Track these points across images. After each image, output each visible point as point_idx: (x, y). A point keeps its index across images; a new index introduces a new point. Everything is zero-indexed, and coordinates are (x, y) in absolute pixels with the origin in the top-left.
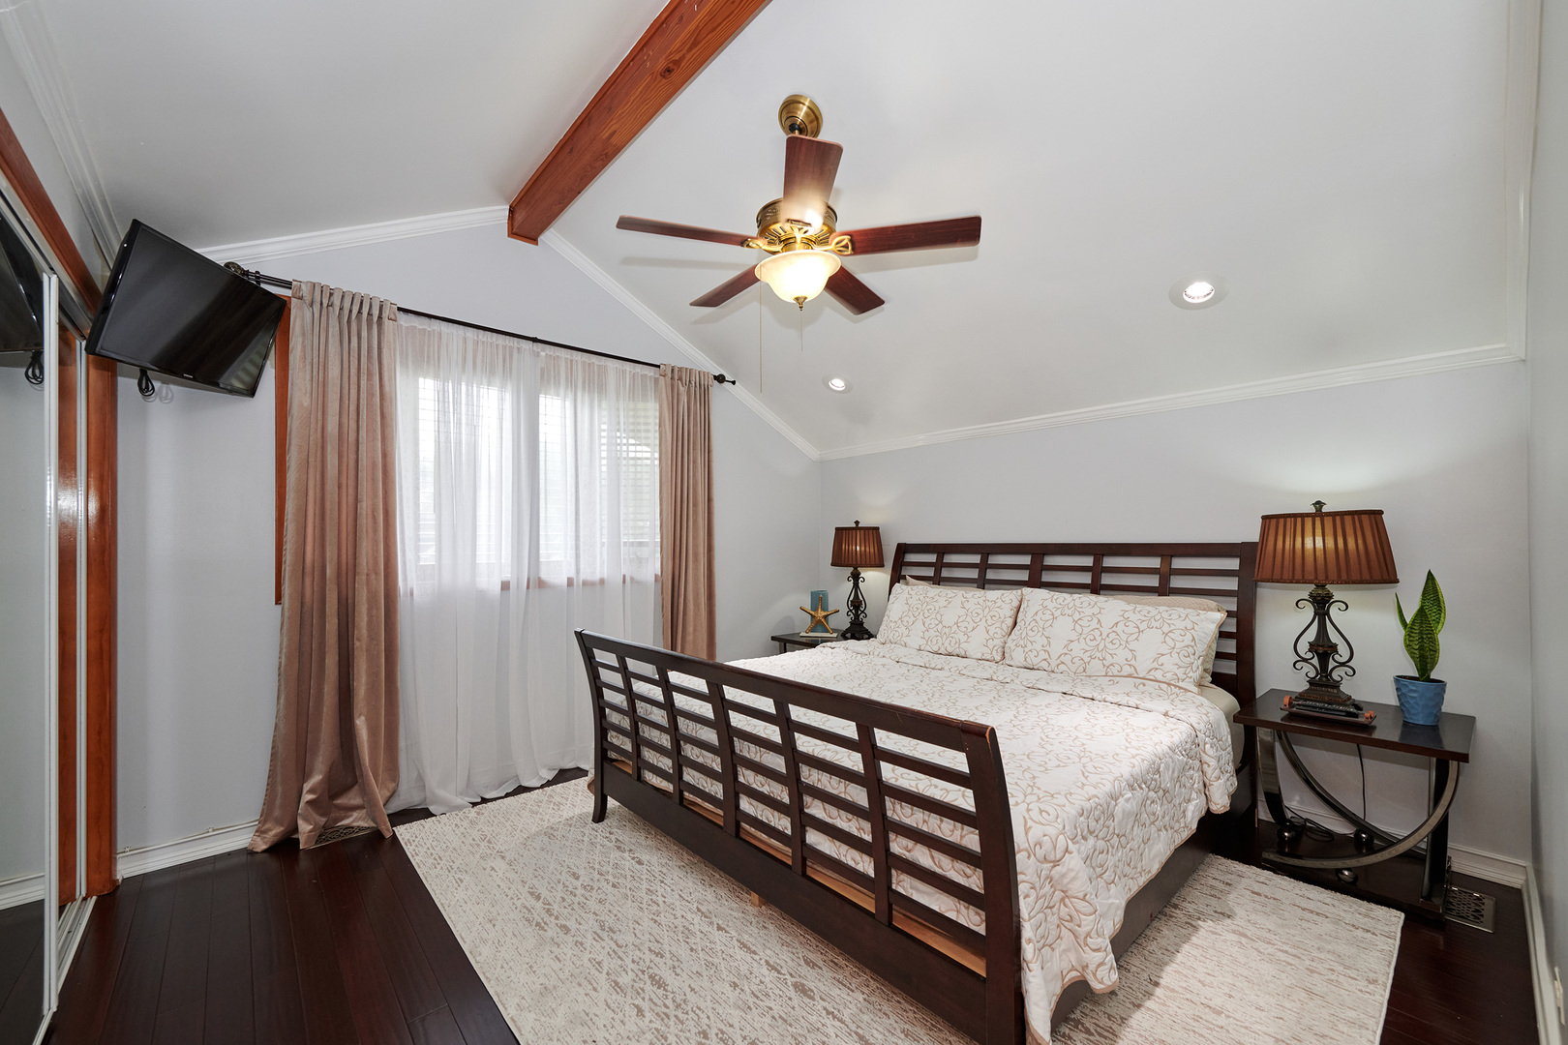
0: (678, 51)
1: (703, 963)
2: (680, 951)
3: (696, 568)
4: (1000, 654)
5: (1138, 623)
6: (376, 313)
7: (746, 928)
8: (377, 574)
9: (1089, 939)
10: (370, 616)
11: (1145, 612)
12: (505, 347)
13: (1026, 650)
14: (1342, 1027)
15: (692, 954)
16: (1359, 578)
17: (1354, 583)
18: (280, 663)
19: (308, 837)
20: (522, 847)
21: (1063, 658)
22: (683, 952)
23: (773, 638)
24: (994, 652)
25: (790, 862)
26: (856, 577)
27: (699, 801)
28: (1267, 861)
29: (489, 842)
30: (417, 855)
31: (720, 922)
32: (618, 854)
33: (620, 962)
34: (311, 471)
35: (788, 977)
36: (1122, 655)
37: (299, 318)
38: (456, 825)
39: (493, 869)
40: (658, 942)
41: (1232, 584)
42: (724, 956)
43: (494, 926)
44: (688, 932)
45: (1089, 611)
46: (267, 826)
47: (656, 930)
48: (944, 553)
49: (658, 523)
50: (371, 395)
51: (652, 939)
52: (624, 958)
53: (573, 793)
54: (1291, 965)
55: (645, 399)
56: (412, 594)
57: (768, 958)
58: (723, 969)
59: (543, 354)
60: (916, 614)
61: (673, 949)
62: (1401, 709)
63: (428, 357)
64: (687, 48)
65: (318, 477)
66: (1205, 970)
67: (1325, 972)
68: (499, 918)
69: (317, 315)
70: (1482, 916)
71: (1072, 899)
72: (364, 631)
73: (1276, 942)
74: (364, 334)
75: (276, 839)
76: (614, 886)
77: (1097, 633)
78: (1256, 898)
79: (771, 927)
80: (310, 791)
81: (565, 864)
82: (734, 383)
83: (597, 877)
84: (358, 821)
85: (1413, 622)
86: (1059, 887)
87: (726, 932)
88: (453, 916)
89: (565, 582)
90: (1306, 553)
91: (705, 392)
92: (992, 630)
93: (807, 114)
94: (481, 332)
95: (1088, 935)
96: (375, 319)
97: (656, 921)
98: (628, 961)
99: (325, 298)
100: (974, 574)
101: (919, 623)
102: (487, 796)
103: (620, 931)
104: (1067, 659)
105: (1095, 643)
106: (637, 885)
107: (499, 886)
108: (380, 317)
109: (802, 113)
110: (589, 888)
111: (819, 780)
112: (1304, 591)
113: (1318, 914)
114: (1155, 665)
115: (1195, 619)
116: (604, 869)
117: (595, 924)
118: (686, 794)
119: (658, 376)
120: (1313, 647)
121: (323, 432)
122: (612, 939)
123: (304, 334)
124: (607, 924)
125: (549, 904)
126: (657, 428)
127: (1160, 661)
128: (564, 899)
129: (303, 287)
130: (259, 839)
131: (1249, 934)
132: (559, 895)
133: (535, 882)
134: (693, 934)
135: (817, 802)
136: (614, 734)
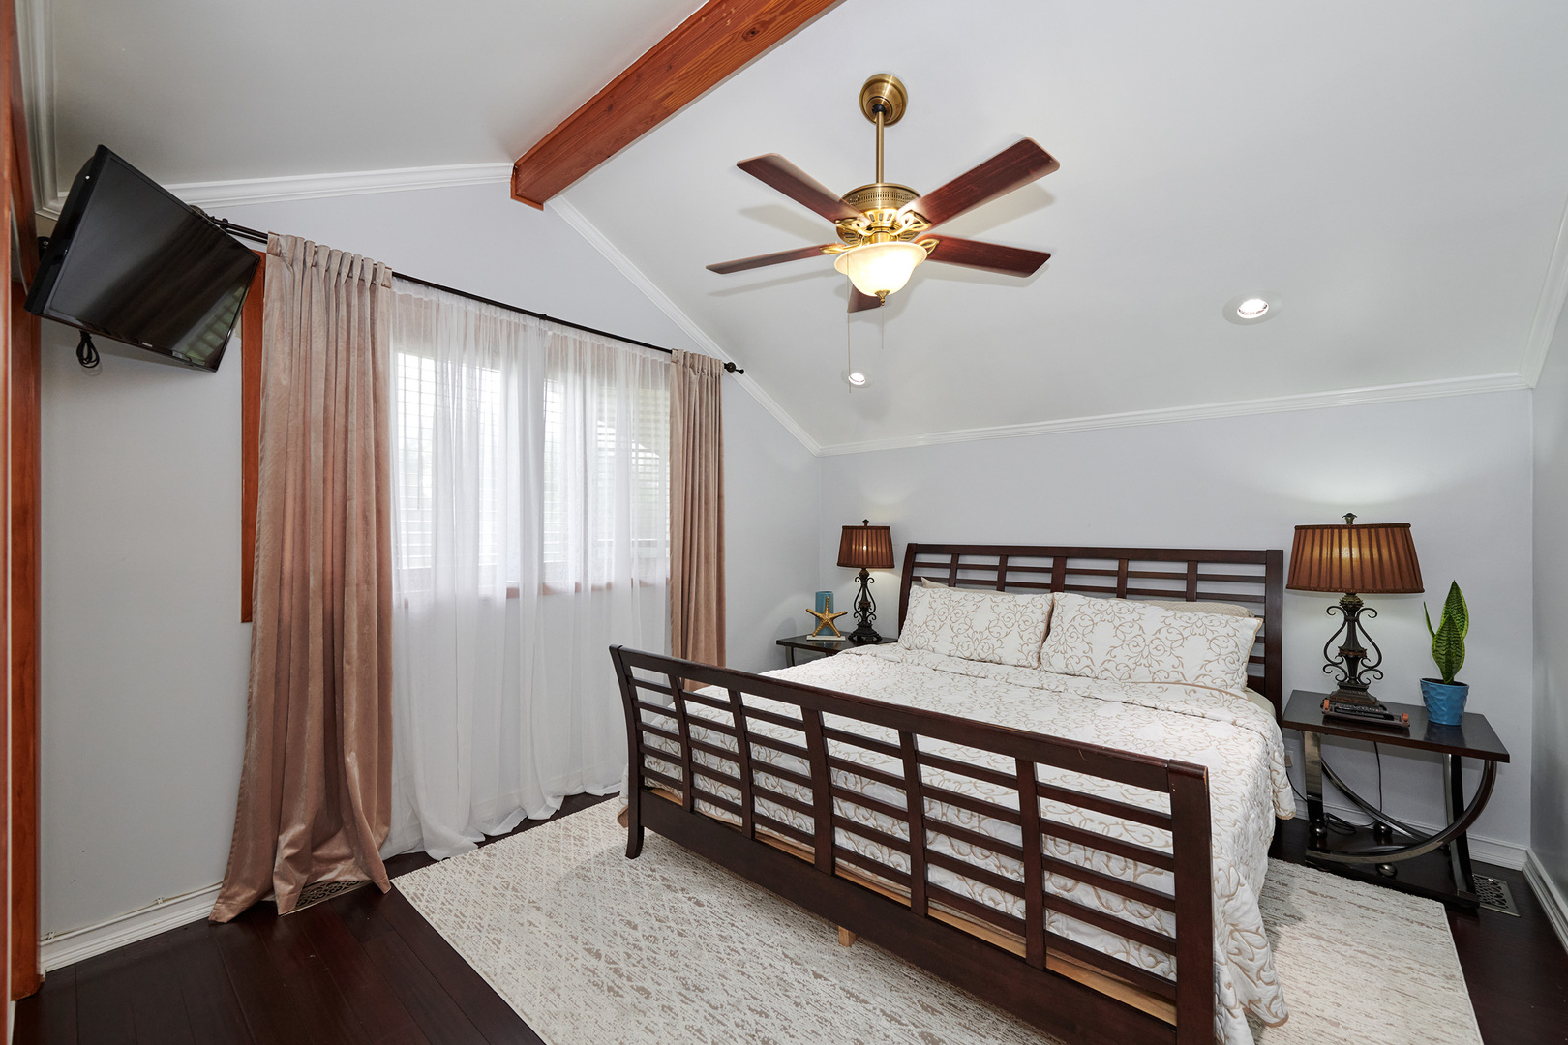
0: (771, 11)
1: (814, 1019)
2: (784, 1008)
3: (707, 571)
4: (1035, 659)
5: (1181, 629)
6: (368, 277)
7: (845, 973)
8: (369, 584)
9: (1262, 973)
10: (361, 634)
11: (1185, 619)
12: (509, 323)
13: (1067, 656)
14: (1447, 1028)
15: (799, 1009)
16: (1392, 588)
17: (1388, 592)
18: (251, 694)
19: (289, 900)
20: (557, 893)
21: (1106, 665)
22: (787, 1007)
23: (779, 642)
24: (1030, 658)
25: (908, 903)
26: (864, 577)
27: (776, 834)
28: (1308, 858)
29: (514, 889)
30: (433, 913)
31: (814, 968)
32: (671, 895)
33: (722, 1028)
34: (291, 463)
35: (912, 1027)
36: (1168, 662)
37: (276, 278)
38: (467, 872)
39: (531, 924)
40: (756, 999)
41: (1258, 590)
42: (834, 1009)
43: (559, 995)
44: (785, 986)
45: (1129, 617)
46: (235, 889)
47: (747, 984)
48: (959, 555)
49: (668, 521)
50: (363, 374)
51: (748, 996)
52: (725, 1021)
53: (590, 824)
54: (1375, 966)
55: (655, 386)
56: (406, 605)
57: (882, 1007)
58: (839, 1024)
59: (550, 333)
60: (943, 618)
61: (777, 1007)
62: (1426, 711)
63: (425, 331)
64: (780, 10)
65: (299, 469)
66: (1304, 979)
67: (1407, 971)
68: (562, 985)
69: (298, 276)
70: (1504, 900)
71: (1244, 933)
72: (355, 652)
73: (1351, 943)
74: (355, 301)
75: (246, 905)
76: (680, 934)
77: (1140, 639)
78: (1314, 897)
79: (871, 969)
80: (290, 845)
81: (614, 911)
82: (742, 372)
83: (657, 925)
84: (344, 873)
85: (1442, 630)
86: (1229, 921)
87: (825, 979)
88: (504, 988)
89: (572, 588)
90: (1343, 563)
91: (717, 380)
92: (1026, 636)
93: (891, 92)
94: (484, 305)
95: (1262, 968)
96: (368, 285)
97: (743, 974)
98: (732, 1027)
99: (308, 256)
100: (993, 576)
101: (947, 628)
102: (492, 834)
103: (707, 989)
104: (1111, 665)
105: (1138, 649)
106: (706, 930)
107: (546, 944)
108: (373, 284)
109: (886, 91)
110: (652, 939)
111: (943, 814)
112: (1336, 599)
113: (1373, 910)
114: (1203, 672)
115: (1235, 625)
116: (661, 914)
117: (677, 983)
118: (758, 827)
119: (668, 362)
120: (1342, 652)
121: (304, 415)
122: (702, 999)
123: (282, 299)
124: (689, 982)
125: (614, 962)
126: (668, 418)
127: (1208, 668)
128: (629, 956)
129: (282, 241)
130: (223, 907)
131: (1324, 936)
132: (622, 950)
133: (587, 936)
134: (791, 985)
135: (942, 838)
136: (653, 759)
